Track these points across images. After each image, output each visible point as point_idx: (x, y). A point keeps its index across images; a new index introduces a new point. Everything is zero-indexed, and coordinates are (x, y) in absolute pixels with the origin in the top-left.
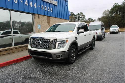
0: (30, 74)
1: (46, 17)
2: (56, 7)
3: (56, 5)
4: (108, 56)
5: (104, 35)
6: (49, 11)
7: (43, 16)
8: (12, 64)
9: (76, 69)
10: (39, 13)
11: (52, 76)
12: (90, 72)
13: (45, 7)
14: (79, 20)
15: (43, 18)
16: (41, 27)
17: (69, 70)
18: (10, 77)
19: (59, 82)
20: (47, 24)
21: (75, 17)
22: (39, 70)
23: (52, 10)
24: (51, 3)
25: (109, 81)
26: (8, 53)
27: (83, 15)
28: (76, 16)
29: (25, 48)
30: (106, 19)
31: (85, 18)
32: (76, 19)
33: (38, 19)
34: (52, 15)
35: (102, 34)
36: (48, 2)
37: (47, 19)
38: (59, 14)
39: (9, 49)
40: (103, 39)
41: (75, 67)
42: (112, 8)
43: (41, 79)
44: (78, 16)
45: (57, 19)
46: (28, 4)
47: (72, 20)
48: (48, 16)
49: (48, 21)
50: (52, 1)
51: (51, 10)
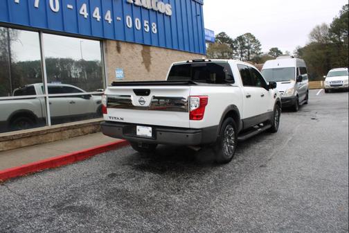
0: (74, 199)
1: (139, 49)
2: (167, 19)
3: (167, 13)
4: (298, 157)
5: (304, 96)
6: (148, 30)
7: (130, 45)
8: (37, 172)
9: (198, 189)
10: (120, 38)
11: (128, 205)
12: (231, 197)
13: (137, 20)
14: (244, 55)
15: (130, 50)
16: (124, 73)
17: (179, 190)
18: (24, 204)
19: (141, 220)
20: (143, 67)
21: (232, 46)
22: (99, 190)
23: (157, 28)
24: (152, 10)
25: (277, 224)
26: (35, 143)
27: (255, 40)
28: (236, 42)
29: (79, 130)
30: (318, 51)
31: (260, 47)
32: (234, 52)
33: (116, 52)
34: (155, 43)
35: (296, 92)
36: (144, 8)
37: (143, 53)
38: (176, 40)
39: (37, 134)
40: (300, 107)
41: (197, 184)
42: (337, 19)
43: (98, 211)
44: (239, 43)
45: (170, 52)
46: (87, 14)
47: (223, 54)
48: (144, 45)
49: (144, 59)
50: (157, 3)
51: (154, 27)
